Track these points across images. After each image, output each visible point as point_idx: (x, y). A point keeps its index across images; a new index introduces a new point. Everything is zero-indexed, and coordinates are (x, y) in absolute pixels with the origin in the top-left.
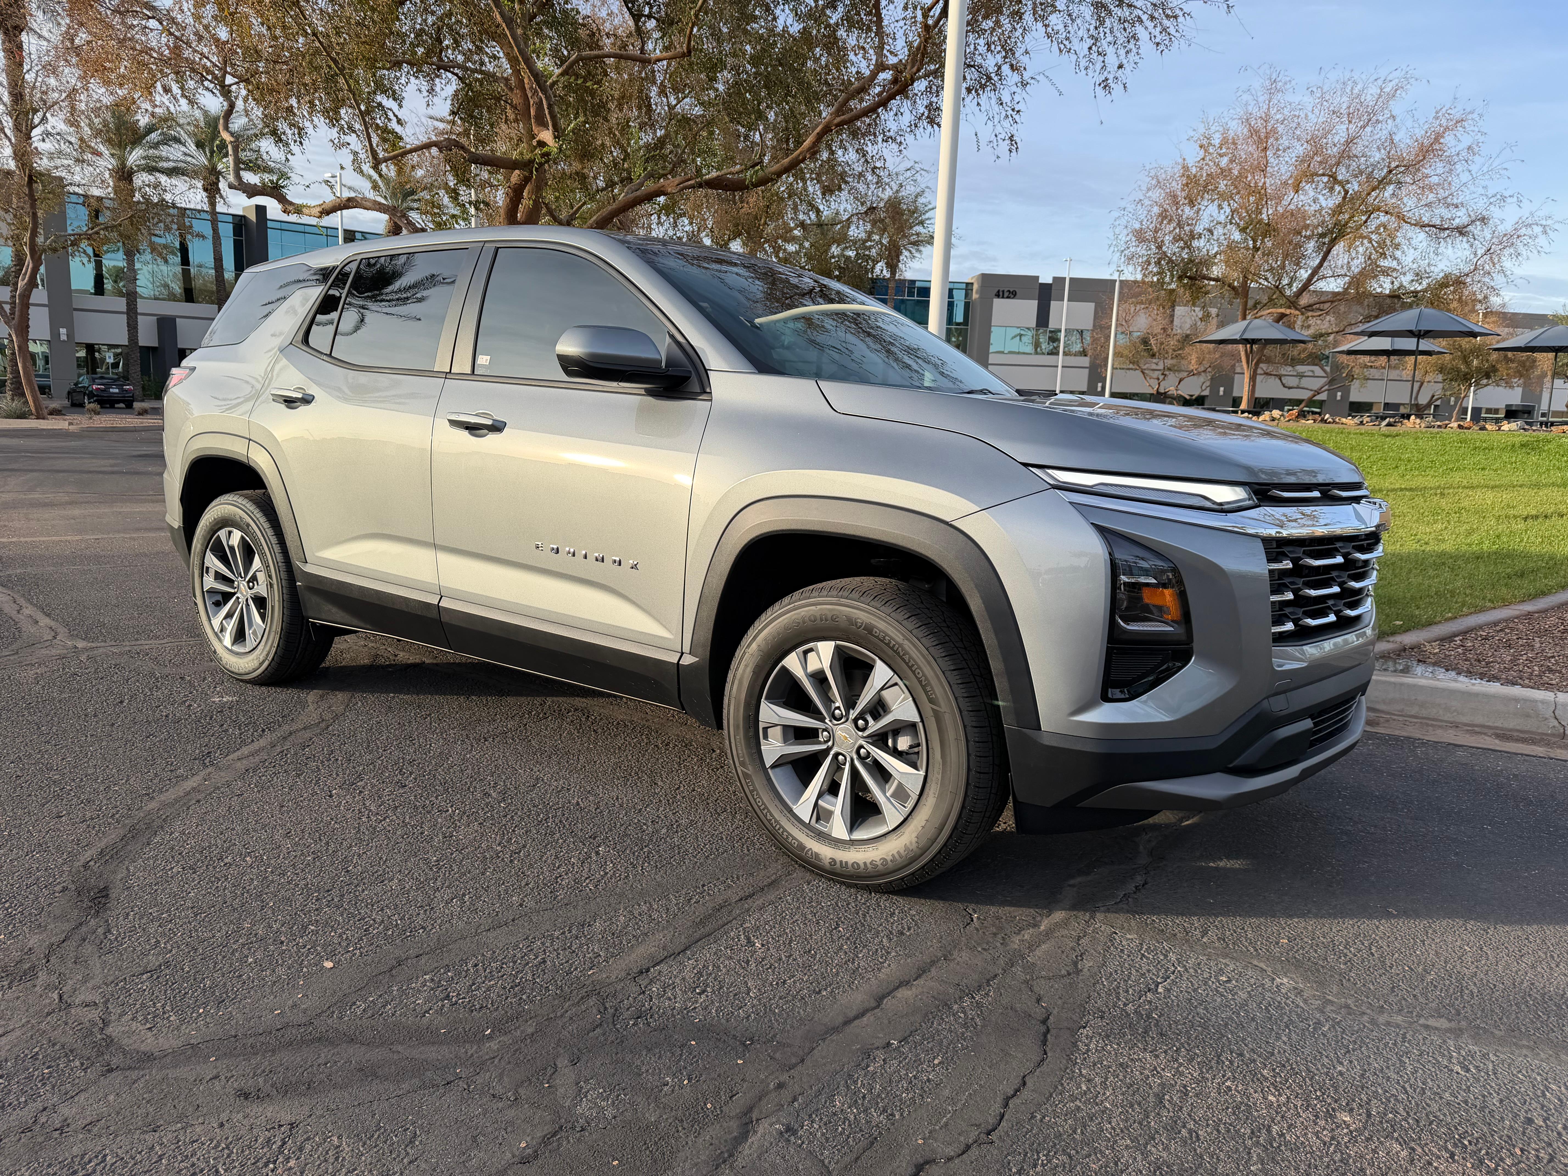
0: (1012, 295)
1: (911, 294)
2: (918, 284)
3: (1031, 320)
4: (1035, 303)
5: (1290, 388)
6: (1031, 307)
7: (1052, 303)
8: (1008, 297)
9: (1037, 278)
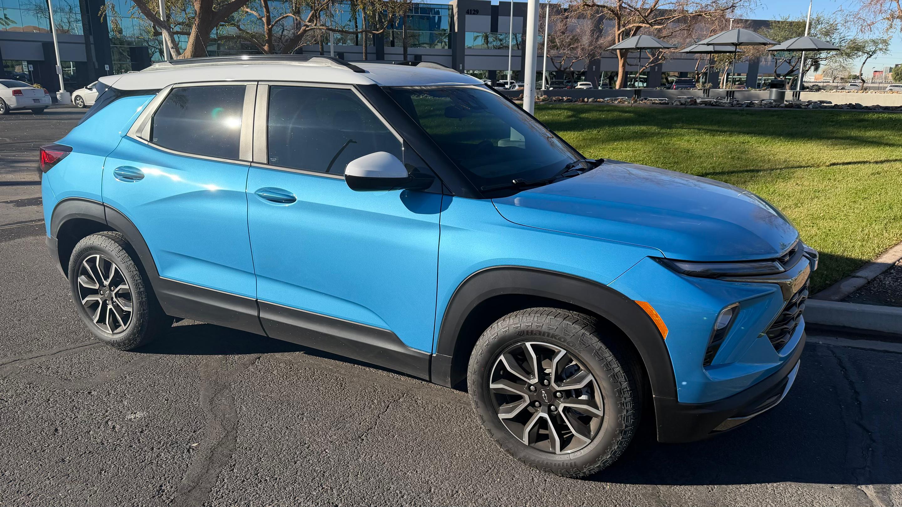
0: (476, 12)
1: (416, 12)
2: (420, 6)
3: (488, 28)
4: (489, 17)
5: (631, 65)
6: (487, 19)
7: (499, 17)
8: (474, 14)
9: (490, 2)
